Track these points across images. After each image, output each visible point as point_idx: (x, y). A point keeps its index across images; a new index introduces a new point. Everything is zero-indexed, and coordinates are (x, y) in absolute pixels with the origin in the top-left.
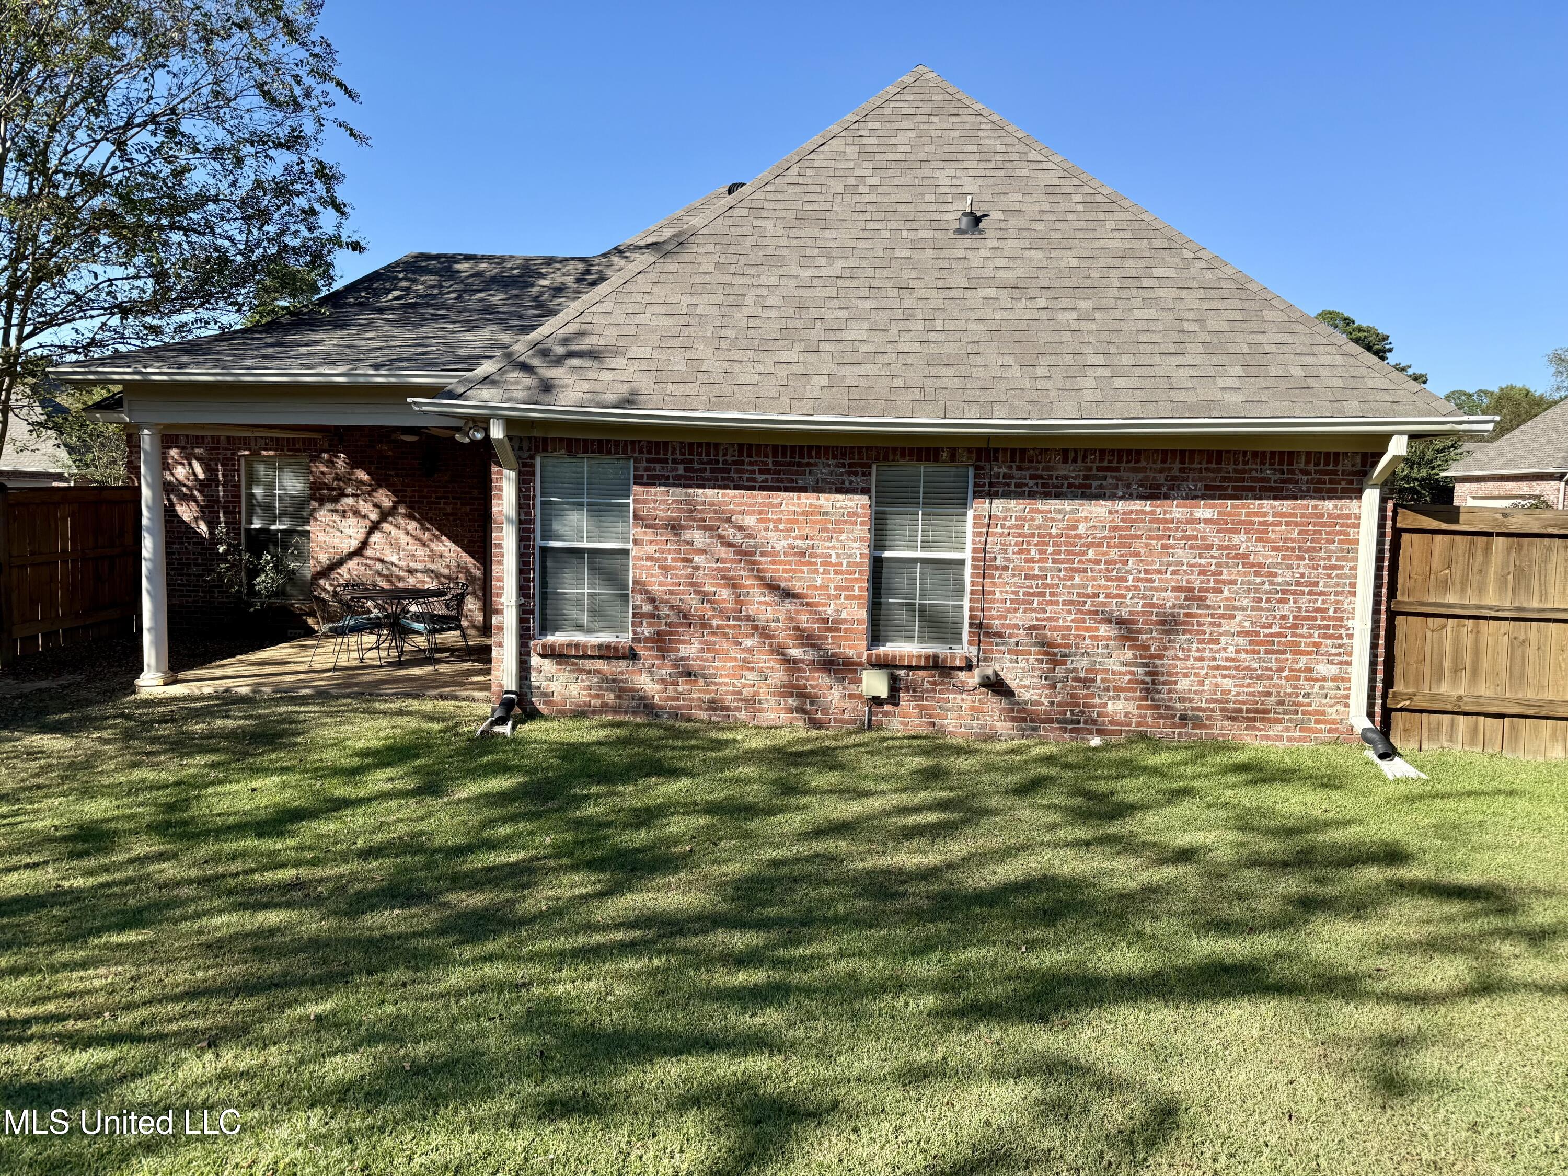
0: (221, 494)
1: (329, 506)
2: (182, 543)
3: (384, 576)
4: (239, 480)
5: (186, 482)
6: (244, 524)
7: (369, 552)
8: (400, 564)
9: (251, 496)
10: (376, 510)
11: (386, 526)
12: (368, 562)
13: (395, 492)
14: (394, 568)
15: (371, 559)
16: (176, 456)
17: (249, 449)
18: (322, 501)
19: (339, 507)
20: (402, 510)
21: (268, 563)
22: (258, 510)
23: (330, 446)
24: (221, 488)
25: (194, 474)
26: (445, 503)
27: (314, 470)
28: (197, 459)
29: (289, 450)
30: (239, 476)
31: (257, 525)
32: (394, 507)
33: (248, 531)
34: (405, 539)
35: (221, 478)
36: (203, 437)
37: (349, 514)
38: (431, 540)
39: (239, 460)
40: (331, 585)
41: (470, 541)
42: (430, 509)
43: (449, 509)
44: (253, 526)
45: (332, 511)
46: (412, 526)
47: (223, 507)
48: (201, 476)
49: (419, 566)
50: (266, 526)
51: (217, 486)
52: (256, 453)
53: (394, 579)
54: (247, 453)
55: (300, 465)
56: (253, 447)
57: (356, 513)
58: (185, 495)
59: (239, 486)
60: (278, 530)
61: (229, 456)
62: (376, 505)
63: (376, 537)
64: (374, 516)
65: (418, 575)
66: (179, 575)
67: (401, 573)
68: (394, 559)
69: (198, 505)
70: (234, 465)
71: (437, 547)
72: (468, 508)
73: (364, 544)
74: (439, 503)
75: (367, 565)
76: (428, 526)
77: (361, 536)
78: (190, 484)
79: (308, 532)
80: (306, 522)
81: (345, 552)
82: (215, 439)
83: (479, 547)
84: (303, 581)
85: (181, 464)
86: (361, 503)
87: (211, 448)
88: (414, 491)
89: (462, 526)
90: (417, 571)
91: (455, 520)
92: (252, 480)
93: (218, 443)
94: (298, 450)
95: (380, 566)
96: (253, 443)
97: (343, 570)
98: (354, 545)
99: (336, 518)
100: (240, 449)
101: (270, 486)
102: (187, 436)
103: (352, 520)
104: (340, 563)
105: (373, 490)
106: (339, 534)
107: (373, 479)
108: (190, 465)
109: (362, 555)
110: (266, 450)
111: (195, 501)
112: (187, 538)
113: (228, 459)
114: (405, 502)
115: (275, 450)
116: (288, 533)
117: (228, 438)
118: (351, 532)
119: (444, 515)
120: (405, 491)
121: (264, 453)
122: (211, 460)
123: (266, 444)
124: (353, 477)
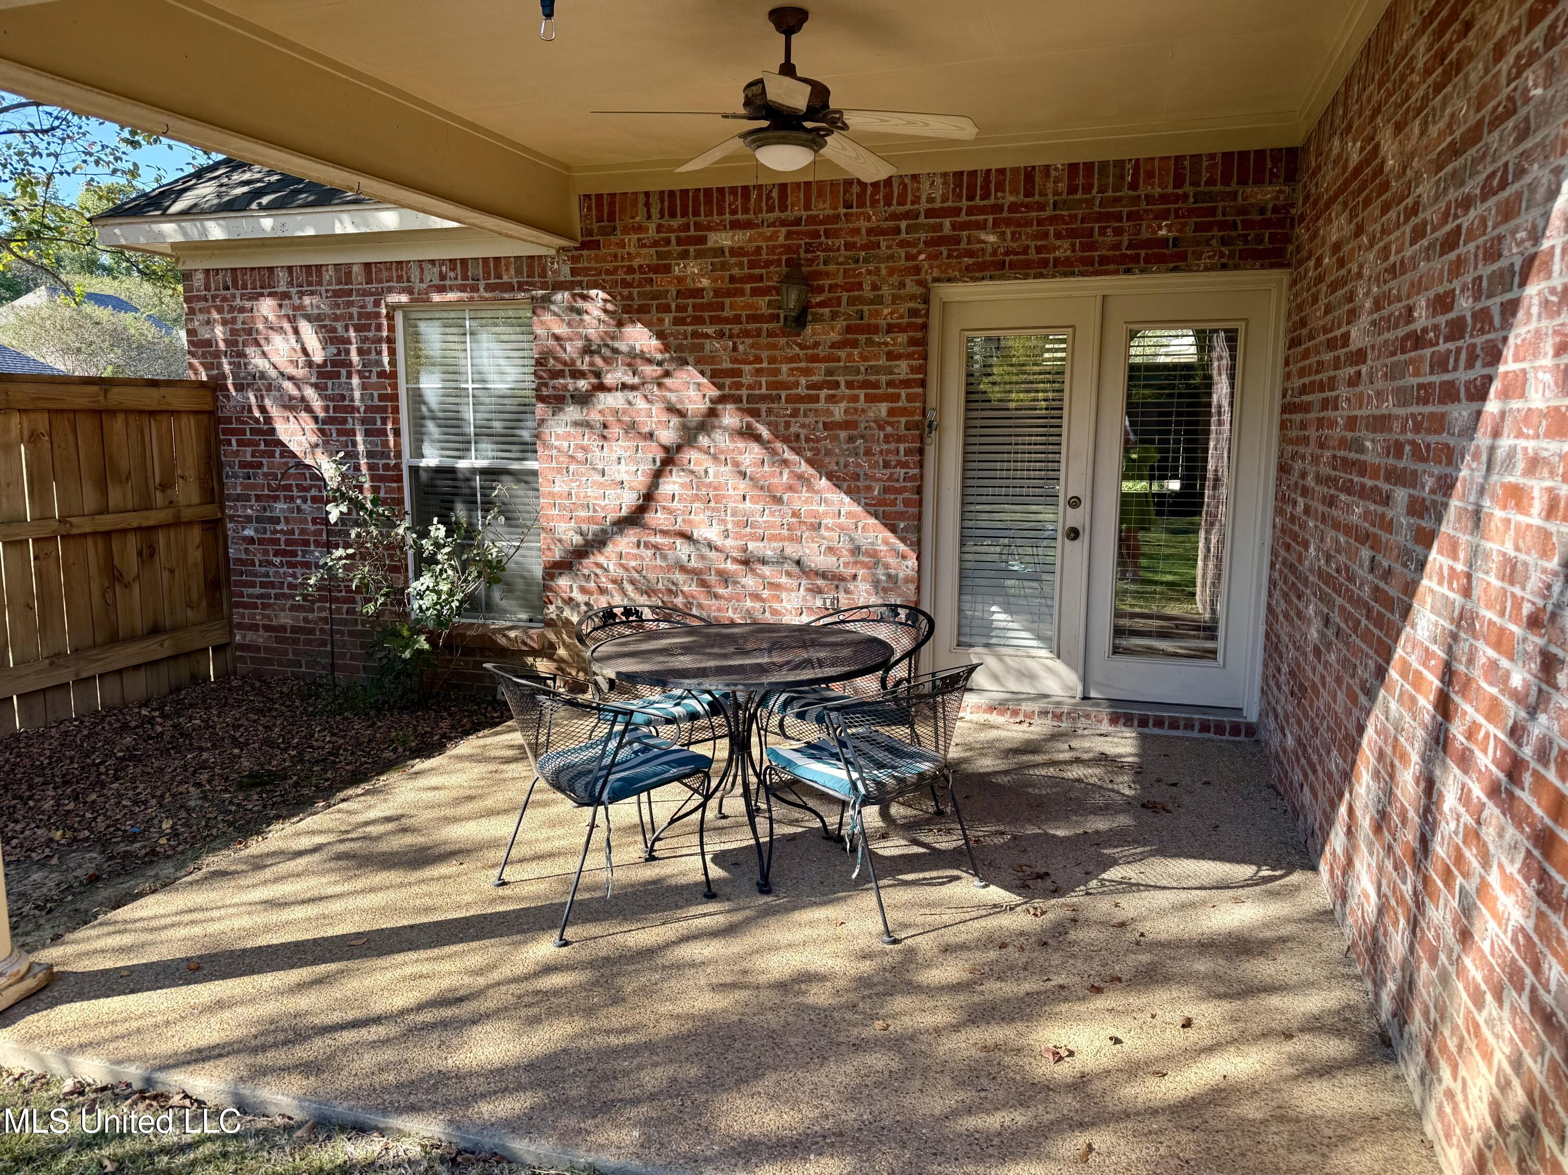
0: (357, 394)
1: (572, 412)
2: (291, 499)
3: (694, 572)
4: (393, 363)
5: (291, 370)
6: (407, 460)
7: (656, 518)
8: (729, 543)
9: (417, 397)
10: (675, 421)
11: (691, 455)
12: (659, 539)
13: (715, 376)
14: (713, 554)
15: (664, 533)
16: (271, 317)
17: (410, 291)
18: (557, 401)
19: (594, 416)
20: (730, 418)
21: (438, 546)
22: (431, 426)
23: (573, 272)
24: (355, 381)
25: (305, 351)
26: (831, 399)
27: (539, 331)
28: (309, 318)
29: (489, 288)
30: (392, 352)
31: (431, 459)
32: (712, 413)
33: (415, 470)
34: (735, 487)
35: (355, 358)
36: (319, 267)
37: (615, 430)
38: (791, 488)
39: (390, 317)
40: (583, 590)
41: (886, 490)
42: (795, 413)
43: (838, 412)
44: (424, 463)
45: (576, 424)
46: (751, 454)
47: (363, 421)
48: (318, 357)
49: (768, 550)
50: (448, 462)
51: (349, 376)
52: (420, 300)
53: (712, 578)
54: (404, 298)
55: (508, 322)
56: (418, 286)
57: (631, 428)
58: (291, 398)
59: (394, 375)
60: (474, 471)
61: (370, 308)
62: (672, 409)
63: (672, 484)
64: (668, 436)
65: (766, 570)
66: (291, 565)
67: (730, 566)
68: (711, 533)
69: (316, 419)
70: (379, 328)
71: (803, 502)
72: (883, 408)
73: (648, 498)
74: (816, 399)
75: (656, 547)
76: (789, 455)
77: (641, 480)
78: (300, 373)
79: (534, 473)
80: (528, 449)
81: (612, 516)
82: (344, 272)
83: (906, 502)
84: (528, 581)
85: (281, 330)
86: (641, 404)
87: (336, 294)
88: (758, 372)
89: (868, 453)
90: (763, 562)
91: (851, 439)
92: (417, 359)
93: (349, 281)
94: (509, 287)
95: (683, 550)
96: (415, 273)
97: (607, 558)
98: (629, 500)
99: (589, 440)
100: (390, 290)
101: (452, 372)
102: (290, 269)
103: (620, 447)
104: (598, 542)
105: (667, 374)
106: (598, 478)
107: (666, 348)
108: (296, 331)
109: (645, 527)
110: (441, 289)
111: (309, 409)
112: (301, 488)
113: (368, 316)
114: (737, 400)
115: (462, 289)
116: (491, 474)
117: (367, 266)
118: (623, 472)
119: (826, 426)
120: (738, 373)
121: (436, 298)
122: (336, 318)
123: (443, 277)
124: (622, 346)
